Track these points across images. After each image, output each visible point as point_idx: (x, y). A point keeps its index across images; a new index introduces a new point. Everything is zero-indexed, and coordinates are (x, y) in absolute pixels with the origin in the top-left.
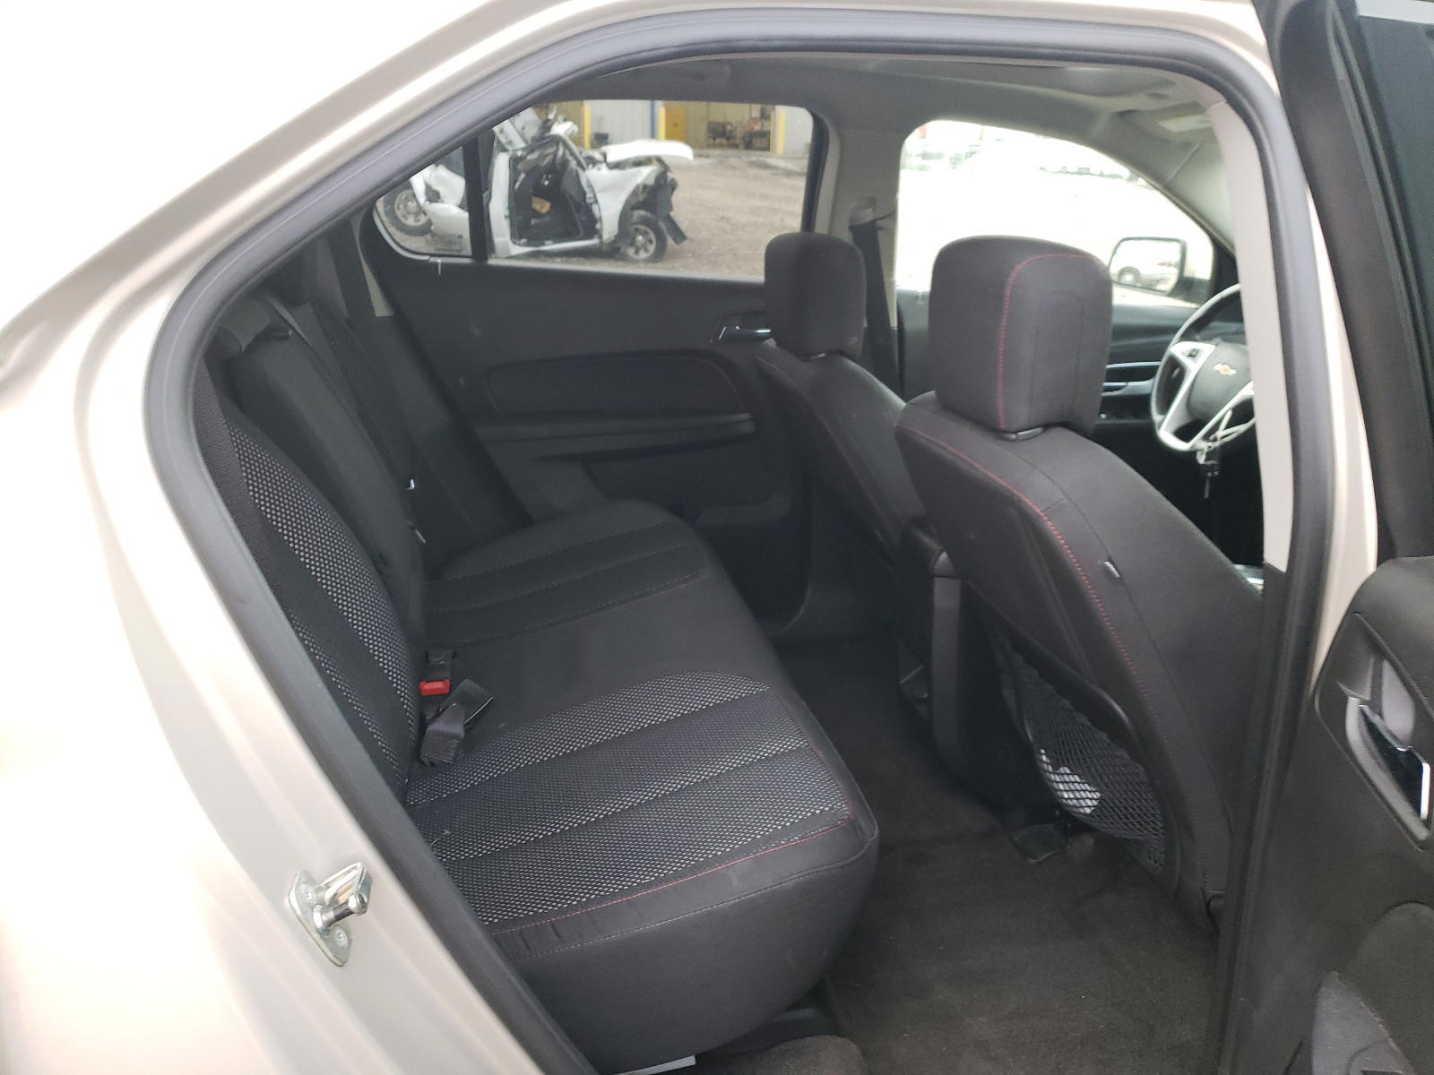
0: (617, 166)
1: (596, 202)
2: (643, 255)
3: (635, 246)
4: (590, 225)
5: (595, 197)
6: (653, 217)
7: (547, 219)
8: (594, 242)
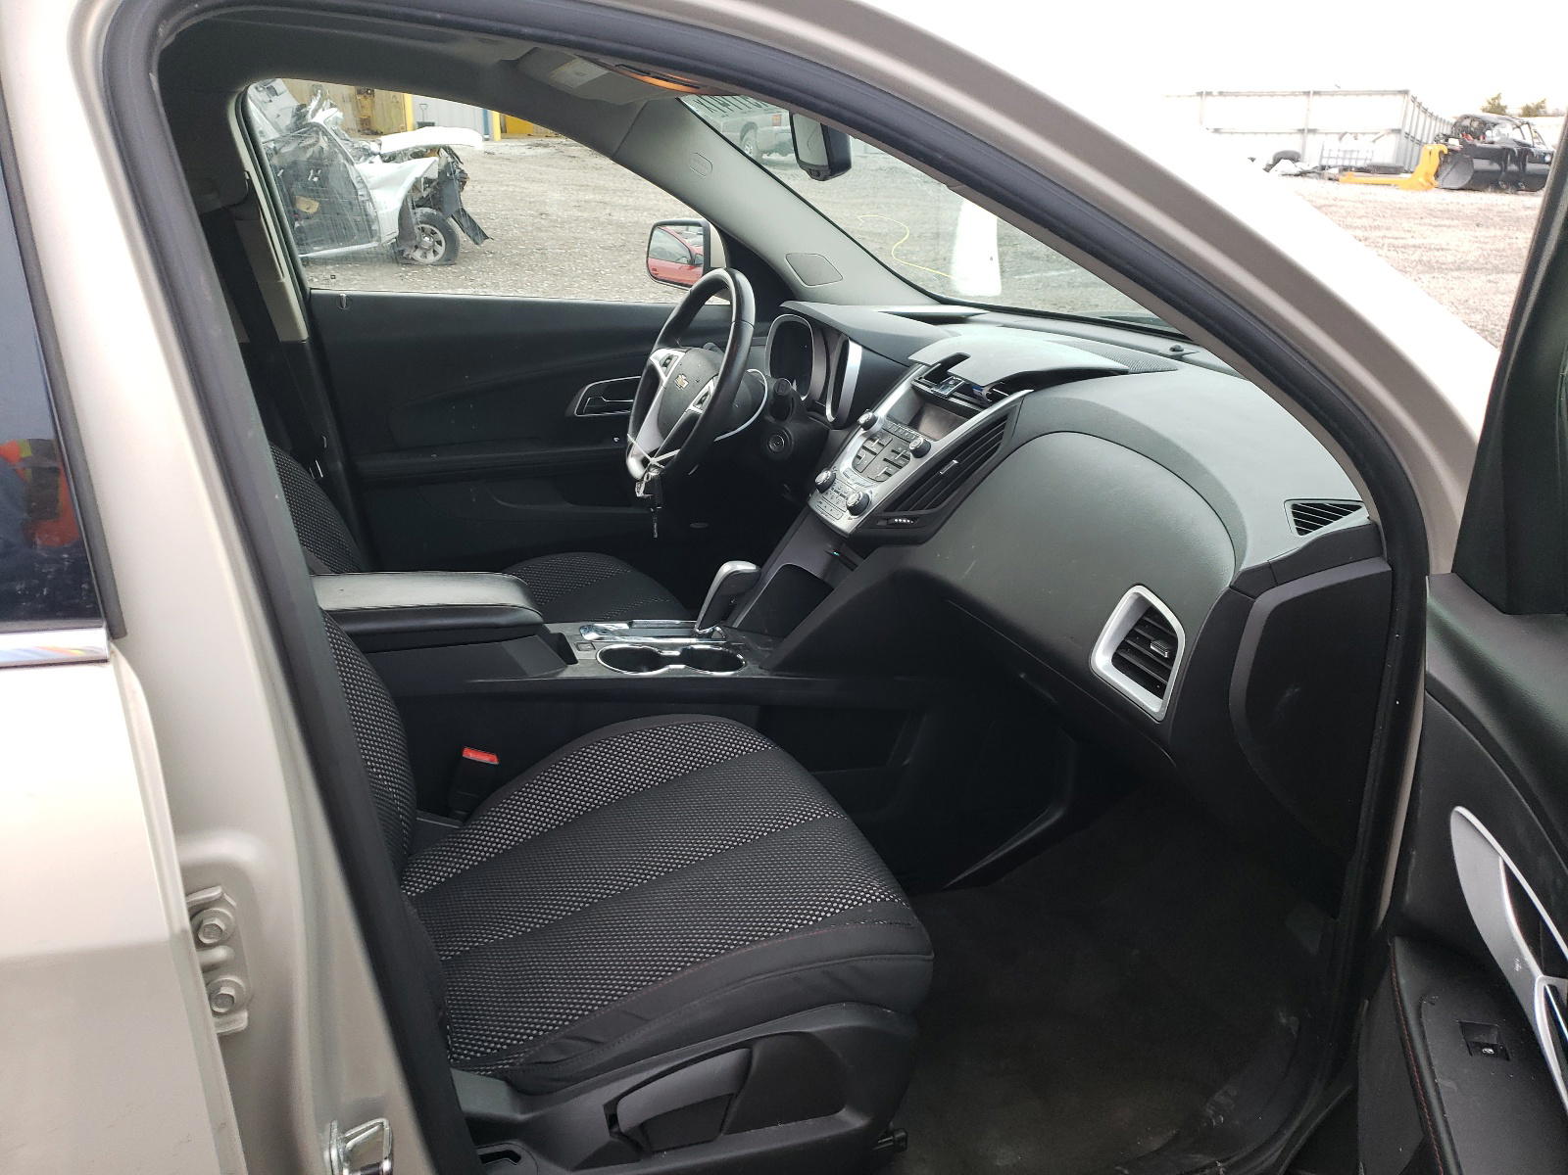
0: (391, 158)
1: (371, 200)
2: (431, 258)
3: (422, 248)
4: (367, 227)
5: (369, 195)
6: (441, 214)
7: (315, 221)
8: (374, 244)
